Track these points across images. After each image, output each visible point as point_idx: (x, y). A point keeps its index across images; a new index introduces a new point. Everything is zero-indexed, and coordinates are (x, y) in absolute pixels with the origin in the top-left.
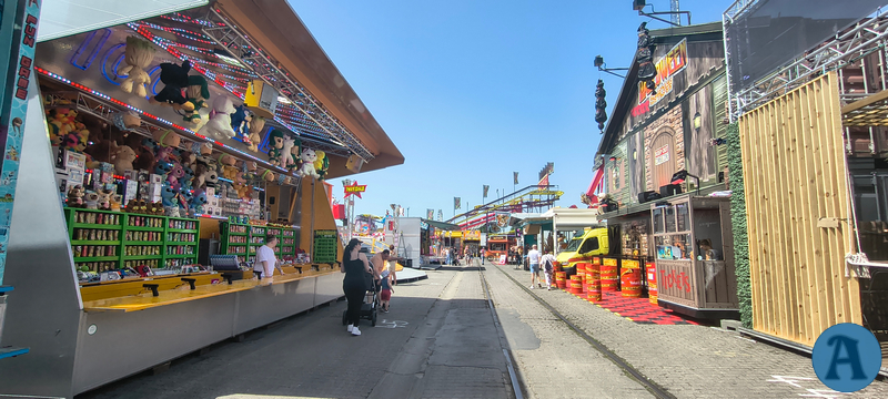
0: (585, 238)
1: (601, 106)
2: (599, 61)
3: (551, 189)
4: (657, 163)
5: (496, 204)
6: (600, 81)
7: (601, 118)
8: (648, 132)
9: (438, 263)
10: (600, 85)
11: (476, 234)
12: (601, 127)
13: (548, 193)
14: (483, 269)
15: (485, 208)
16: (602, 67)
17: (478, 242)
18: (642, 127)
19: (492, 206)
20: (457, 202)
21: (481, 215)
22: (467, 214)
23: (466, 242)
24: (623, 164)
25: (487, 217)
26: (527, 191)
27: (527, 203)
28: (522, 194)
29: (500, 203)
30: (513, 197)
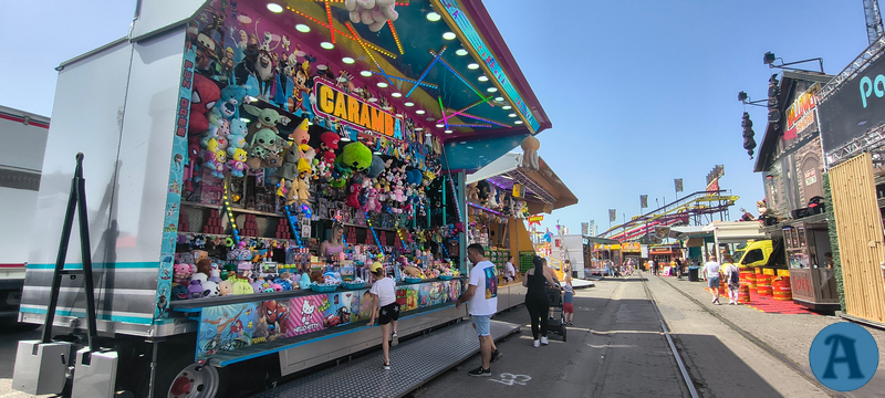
0: (747, 250)
1: (749, 134)
2: (743, 96)
3: (722, 194)
4: (808, 184)
5: (657, 213)
6: (745, 114)
7: (750, 145)
8: (798, 155)
9: (599, 275)
10: (746, 116)
11: (636, 246)
12: (751, 153)
13: (719, 199)
14: (646, 280)
15: (645, 218)
16: (747, 100)
17: (639, 254)
18: (793, 151)
19: (652, 215)
20: (612, 214)
21: (641, 225)
22: (624, 226)
23: (625, 254)
24: (780, 182)
25: (647, 227)
26: (693, 198)
27: (693, 211)
28: (687, 201)
29: (662, 212)
30: (676, 205)
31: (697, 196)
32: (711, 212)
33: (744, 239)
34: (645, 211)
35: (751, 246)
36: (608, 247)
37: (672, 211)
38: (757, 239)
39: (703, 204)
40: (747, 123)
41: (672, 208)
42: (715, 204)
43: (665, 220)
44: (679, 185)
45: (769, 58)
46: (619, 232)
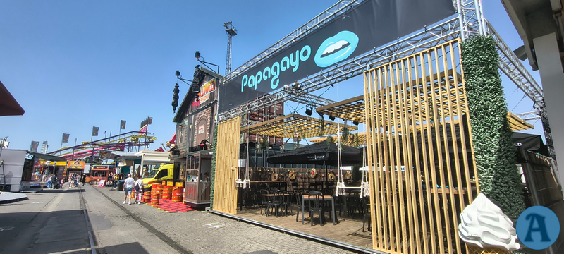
1: (176, 97)
2: (178, 73)
4: (199, 133)
6: (177, 84)
7: (175, 104)
11: (81, 164)
12: (174, 109)
15: (93, 144)
16: (180, 77)
18: (195, 113)
20: (66, 138)
21: (88, 149)
22: (74, 148)
24: (185, 130)
25: (94, 150)
31: (134, 134)
32: (139, 145)
35: (163, 167)
36: (54, 163)
38: (167, 163)
40: (177, 91)
42: (143, 140)
43: (108, 146)
44: (123, 124)
45: (198, 55)
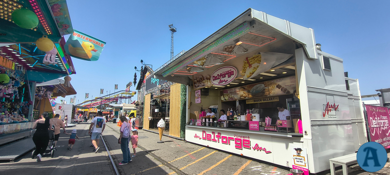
0: (130, 113)
1: (135, 79)
2: (136, 68)
3: (130, 92)
5: (106, 97)
6: (135, 73)
7: (135, 83)
11: (95, 110)
12: (135, 85)
15: (101, 98)
19: (104, 97)
20: (87, 95)
22: (91, 101)
23: (90, 113)
24: (141, 94)
25: (101, 102)
26: (120, 92)
27: (120, 97)
28: (118, 93)
29: (108, 97)
30: (114, 95)
31: (122, 92)
32: (126, 98)
33: (131, 109)
34: (102, 95)
35: (132, 112)
36: (83, 110)
37: (112, 96)
38: (134, 110)
39: (123, 95)
40: (135, 76)
41: (112, 95)
42: (128, 95)
43: (108, 99)
44: (116, 86)
45: (142, 61)
46: (89, 103)
